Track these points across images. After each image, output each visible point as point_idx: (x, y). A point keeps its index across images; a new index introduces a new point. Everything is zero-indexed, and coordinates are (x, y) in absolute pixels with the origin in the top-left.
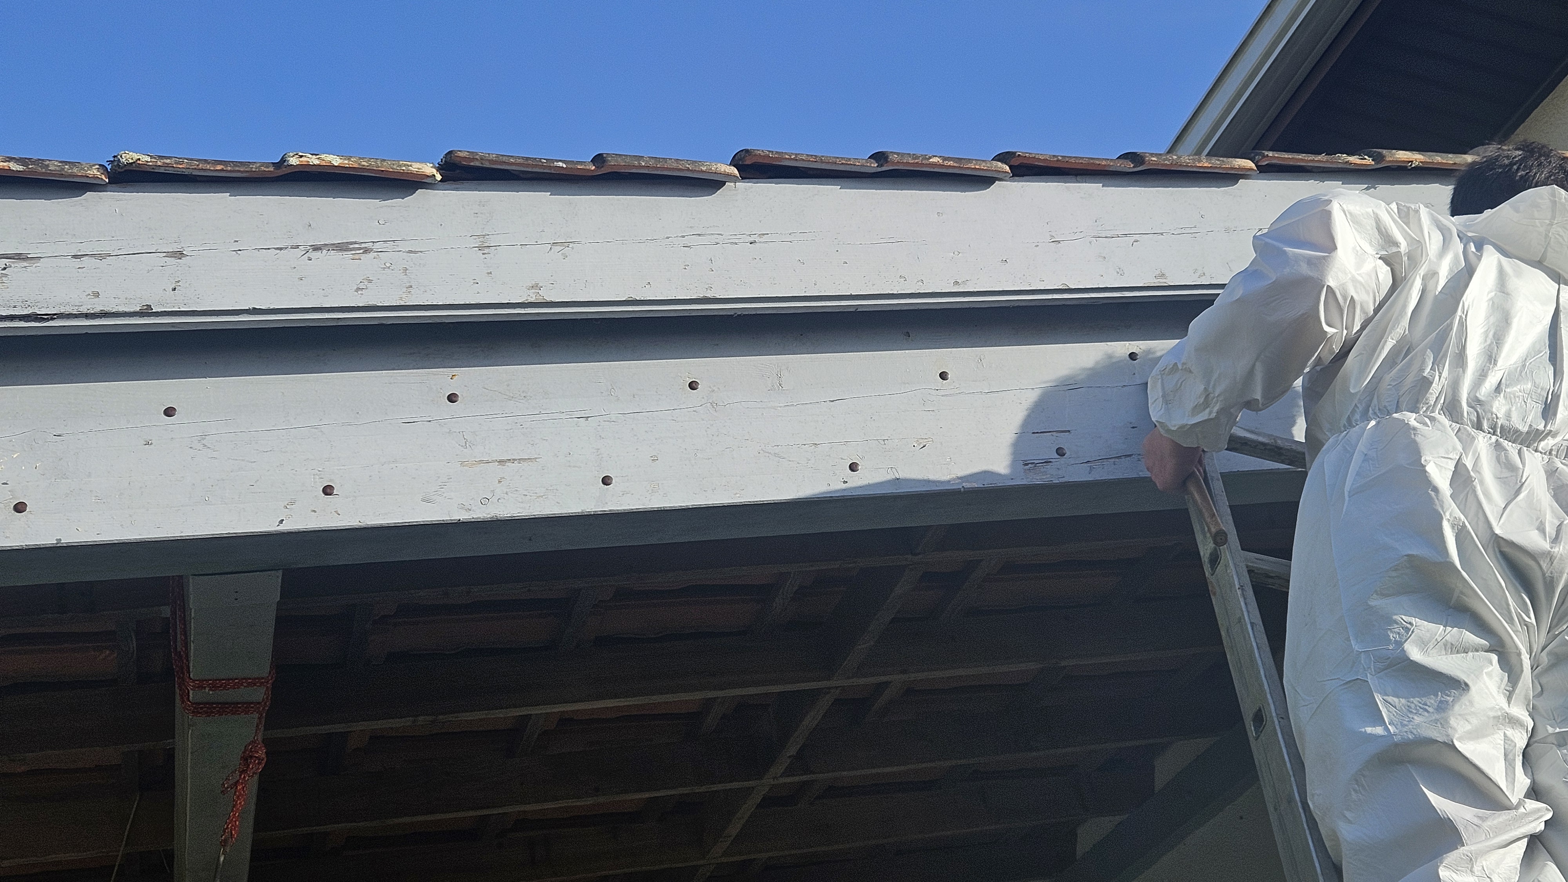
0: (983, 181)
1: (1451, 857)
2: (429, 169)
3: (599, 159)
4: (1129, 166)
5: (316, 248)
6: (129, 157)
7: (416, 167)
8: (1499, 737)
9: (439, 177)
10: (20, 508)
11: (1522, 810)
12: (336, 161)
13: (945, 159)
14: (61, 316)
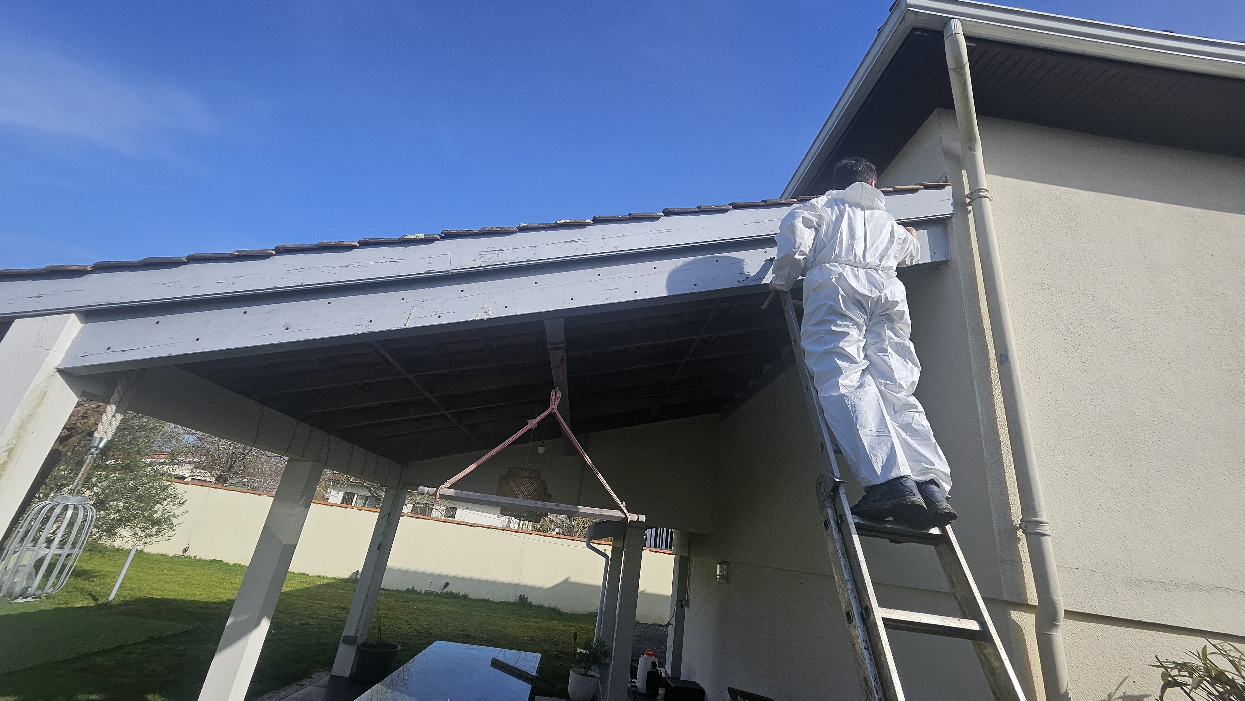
0: (725, 211)
1: (842, 376)
2: (590, 221)
3: (630, 214)
4: (763, 204)
5: (565, 242)
6: (522, 225)
7: (586, 221)
8: (856, 345)
9: (592, 223)
10: (506, 307)
11: (860, 363)
12: (568, 221)
13: (715, 206)
14: (511, 263)
